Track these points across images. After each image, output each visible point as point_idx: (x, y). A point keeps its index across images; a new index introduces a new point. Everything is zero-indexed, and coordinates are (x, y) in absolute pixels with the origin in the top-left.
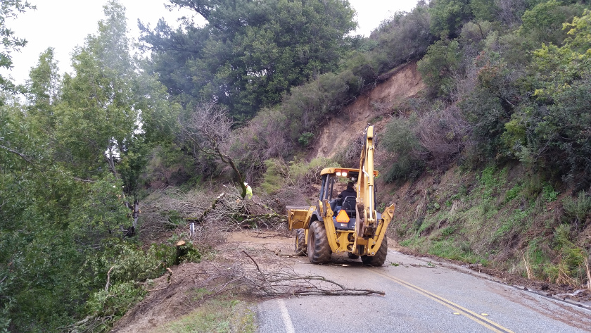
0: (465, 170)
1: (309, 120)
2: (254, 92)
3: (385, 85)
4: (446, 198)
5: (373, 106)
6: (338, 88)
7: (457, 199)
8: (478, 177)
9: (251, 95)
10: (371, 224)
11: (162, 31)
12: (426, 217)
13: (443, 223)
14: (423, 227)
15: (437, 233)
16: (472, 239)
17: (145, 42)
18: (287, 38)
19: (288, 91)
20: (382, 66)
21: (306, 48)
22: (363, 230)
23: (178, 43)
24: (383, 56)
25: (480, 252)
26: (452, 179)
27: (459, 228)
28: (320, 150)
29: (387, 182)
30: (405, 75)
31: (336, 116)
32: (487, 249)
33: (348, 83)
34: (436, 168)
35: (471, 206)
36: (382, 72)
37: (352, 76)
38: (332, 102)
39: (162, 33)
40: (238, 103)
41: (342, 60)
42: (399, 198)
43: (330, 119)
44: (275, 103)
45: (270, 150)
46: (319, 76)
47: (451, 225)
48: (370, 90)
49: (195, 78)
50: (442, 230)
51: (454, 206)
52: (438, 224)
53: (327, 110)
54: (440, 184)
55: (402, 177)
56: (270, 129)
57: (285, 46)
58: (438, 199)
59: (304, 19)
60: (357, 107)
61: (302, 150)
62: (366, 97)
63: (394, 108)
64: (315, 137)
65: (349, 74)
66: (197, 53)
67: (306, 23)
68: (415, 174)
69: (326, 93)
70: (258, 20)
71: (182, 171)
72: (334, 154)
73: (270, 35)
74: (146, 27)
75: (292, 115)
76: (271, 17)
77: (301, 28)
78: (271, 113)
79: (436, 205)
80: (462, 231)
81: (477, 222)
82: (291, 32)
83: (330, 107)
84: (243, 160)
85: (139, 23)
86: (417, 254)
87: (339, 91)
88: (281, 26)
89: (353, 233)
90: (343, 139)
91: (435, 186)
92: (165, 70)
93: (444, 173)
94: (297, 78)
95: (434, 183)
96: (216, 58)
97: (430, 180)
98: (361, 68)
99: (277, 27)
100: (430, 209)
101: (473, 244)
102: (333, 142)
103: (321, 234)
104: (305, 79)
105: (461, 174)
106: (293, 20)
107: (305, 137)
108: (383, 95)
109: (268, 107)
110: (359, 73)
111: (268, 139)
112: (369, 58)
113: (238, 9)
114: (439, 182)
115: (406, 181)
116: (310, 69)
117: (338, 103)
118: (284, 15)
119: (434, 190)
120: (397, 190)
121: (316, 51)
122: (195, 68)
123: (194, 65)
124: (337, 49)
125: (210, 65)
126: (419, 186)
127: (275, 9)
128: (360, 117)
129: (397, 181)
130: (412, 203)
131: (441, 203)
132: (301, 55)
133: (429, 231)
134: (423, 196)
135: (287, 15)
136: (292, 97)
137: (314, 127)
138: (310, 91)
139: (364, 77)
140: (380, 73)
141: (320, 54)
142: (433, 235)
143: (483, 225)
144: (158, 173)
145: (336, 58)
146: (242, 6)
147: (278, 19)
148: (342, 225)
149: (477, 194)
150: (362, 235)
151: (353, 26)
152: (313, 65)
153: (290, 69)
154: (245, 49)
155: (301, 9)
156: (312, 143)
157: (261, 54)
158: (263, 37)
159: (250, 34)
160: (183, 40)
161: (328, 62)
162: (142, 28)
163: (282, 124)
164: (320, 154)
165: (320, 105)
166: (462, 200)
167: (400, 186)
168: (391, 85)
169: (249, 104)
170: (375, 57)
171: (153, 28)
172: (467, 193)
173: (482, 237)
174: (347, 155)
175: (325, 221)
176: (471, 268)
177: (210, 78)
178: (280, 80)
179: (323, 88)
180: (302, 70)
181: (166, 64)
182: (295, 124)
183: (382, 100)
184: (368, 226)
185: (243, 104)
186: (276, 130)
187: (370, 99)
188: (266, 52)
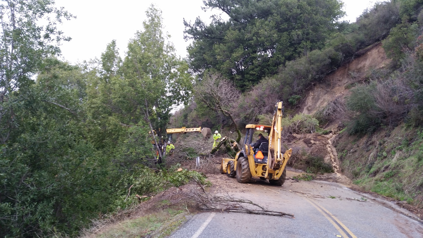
0: (409, 126)
1: (298, 86)
2: (260, 66)
3: (361, 59)
4: (392, 148)
5: (350, 74)
6: (322, 61)
7: (400, 150)
8: (419, 133)
9: (257, 68)
10: (279, 162)
11: (198, 26)
12: (376, 163)
13: (387, 168)
14: (372, 170)
15: (381, 175)
16: (405, 181)
17: (187, 34)
18: (285, 26)
19: (284, 64)
20: (359, 44)
21: (300, 32)
22: (273, 165)
23: (209, 33)
24: (361, 36)
25: (409, 192)
26: (399, 133)
27: (398, 172)
28: (305, 108)
29: (351, 134)
30: (378, 51)
31: (320, 83)
32: (415, 190)
33: (330, 58)
34: (389, 125)
35: (410, 155)
36: (360, 49)
37: (334, 52)
38: (317, 72)
39: (198, 27)
40: (248, 74)
41: (328, 41)
42: (358, 147)
43: (314, 85)
44: (273, 73)
45: (267, 107)
46: (308, 53)
47: (392, 170)
48: (349, 62)
49: (218, 57)
50: (384, 173)
51: (397, 155)
52: (383, 169)
53: (312, 78)
54: (390, 137)
55: (362, 131)
56: (267, 92)
57: (284, 31)
58: (386, 149)
59: (299, 11)
60: (338, 75)
61: (292, 108)
62: (346, 68)
63: (367, 76)
64: (301, 99)
65: (331, 51)
66: (221, 40)
67: (301, 14)
68: (372, 128)
69: (312, 66)
70: (265, 14)
71: (209, 121)
72: (315, 112)
73: (272, 24)
74: (188, 23)
75: (285, 82)
76: (274, 11)
77: (296, 18)
78: (270, 80)
79: (385, 154)
80: (399, 175)
81: (411, 169)
82: (288, 21)
83: (315, 76)
84: (247, 115)
85: (184, 21)
86: (363, 190)
87: (322, 64)
88: (281, 17)
89: (265, 166)
90: (324, 100)
91: (386, 139)
92: (200, 52)
93: (394, 128)
94: (292, 55)
95: (385, 136)
96: (233, 43)
97: (383, 134)
98: (341, 45)
99: (278, 18)
100: (379, 156)
101: (404, 185)
102: (316, 103)
103: (246, 166)
104: (297, 55)
105: (406, 130)
106: (291, 12)
107: (293, 98)
108: (359, 66)
109: (268, 77)
110: (340, 50)
111: (266, 100)
112: (349, 38)
113: (250, 7)
114: (389, 136)
115: (365, 134)
116: (303, 48)
117: (322, 73)
118: (283, 9)
119: (384, 142)
120: (358, 140)
121: (308, 34)
122: (219, 50)
123: (218, 48)
124: (324, 32)
125: (229, 47)
126: (374, 139)
127: (277, 5)
128: (340, 83)
129: (358, 134)
130: (367, 151)
131: (388, 152)
132: (295, 38)
133: (375, 173)
134: (376, 146)
135: (285, 9)
136: (286, 69)
137: (302, 91)
138: (300, 64)
139: (343, 53)
140: (358, 49)
141: (310, 36)
142: (377, 177)
143: (415, 171)
144: (194, 122)
145: (324, 39)
146: (253, 5)
147: (279, 12)
148: (259, 160)
149: (416, 146)
150: (273, 168)
151: (342, 14)
152: (304, 45)
153: (287, 48)
154: (254, 36)
155: (297, 4)
156: (299, 103)
157: (265, 38)
158: (267, 25)
159: (258, 24)
160: (212, 32)
161: (316, 42)
162: (186, 24)
163: (277, 89)
164: (305, 112)
165: (307, 75)
166: (404, 150)
167: (361, 137)
168: (366, 59)
169: (255, 74)
170: (353, 37)
171: (193, 23)
172: (408, 145)
173: (412, 180)
174: (324, 112)
175: (249, 157)
176: (398, 204)
177: (228, 57)
178: (278, 57)
179: (311, 62)
180: (296, 49)
181: (201, 48)
182: (286, 89)
183: (359, 70)
184: (276, 163)
185: (251, 75)
186: (272, 94)
187: (349, 70)
188: (269, 36)
